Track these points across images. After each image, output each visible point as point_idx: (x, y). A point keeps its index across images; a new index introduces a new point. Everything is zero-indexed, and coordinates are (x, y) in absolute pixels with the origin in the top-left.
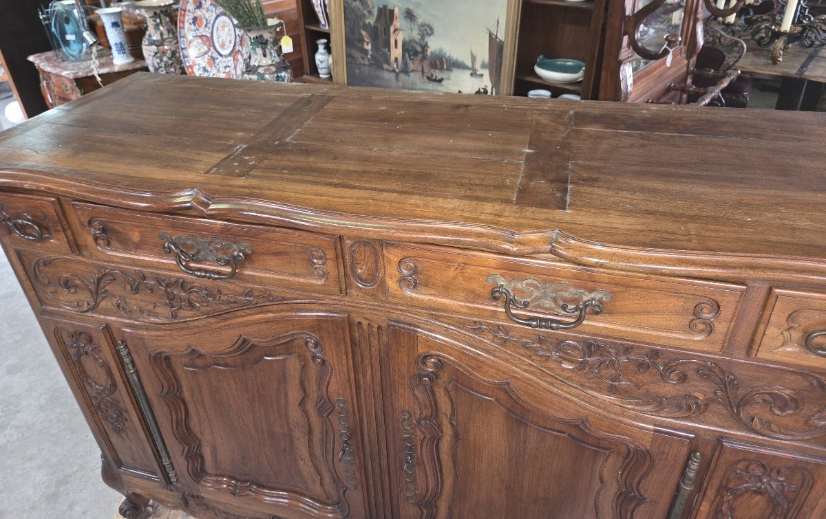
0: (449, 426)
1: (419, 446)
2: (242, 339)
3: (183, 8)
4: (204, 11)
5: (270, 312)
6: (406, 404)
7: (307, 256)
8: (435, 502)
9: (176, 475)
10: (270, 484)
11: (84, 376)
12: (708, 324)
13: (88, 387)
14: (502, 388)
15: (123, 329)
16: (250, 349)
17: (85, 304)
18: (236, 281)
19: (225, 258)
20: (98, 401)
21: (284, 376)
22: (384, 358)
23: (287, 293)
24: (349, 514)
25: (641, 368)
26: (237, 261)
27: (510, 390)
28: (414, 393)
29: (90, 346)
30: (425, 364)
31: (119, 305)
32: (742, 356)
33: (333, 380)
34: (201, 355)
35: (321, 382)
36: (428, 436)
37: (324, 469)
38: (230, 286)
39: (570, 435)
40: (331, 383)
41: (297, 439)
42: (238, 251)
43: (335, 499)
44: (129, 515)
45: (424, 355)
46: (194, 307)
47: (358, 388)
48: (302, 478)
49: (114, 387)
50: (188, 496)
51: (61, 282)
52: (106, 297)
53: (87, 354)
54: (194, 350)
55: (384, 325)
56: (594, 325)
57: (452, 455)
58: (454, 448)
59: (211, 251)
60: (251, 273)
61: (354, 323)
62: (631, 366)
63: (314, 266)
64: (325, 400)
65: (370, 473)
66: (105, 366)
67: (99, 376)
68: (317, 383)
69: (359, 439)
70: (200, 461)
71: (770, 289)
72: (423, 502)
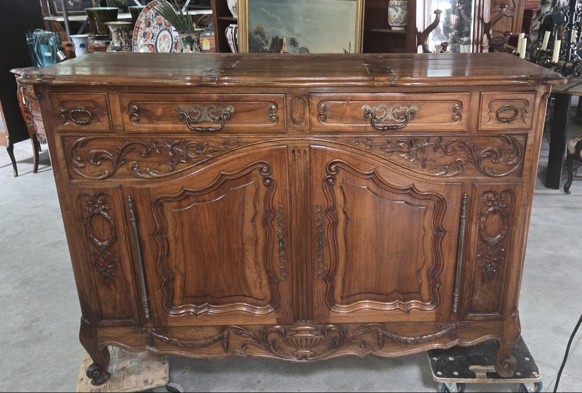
0: (343, 213)
1: (326, 230)
2: (220, 174)
3: (138, 27)
4: (152, 29)
5: (240, 153)
6: (319, 199)
7: (266, 110)
8: (334, 277)
9: (150, 313)
10: (222, 300)
11: (91, 234)
12: (459, 115)
13: (92, 244)
14: (371, 178)
15: (134, 186)
16: (223, 184)
17: (107, 172)
18: (220, 135)
19: (217, 118)
20: (97, 257)
21: (243, 200)
22: (306, 172)
23: (251, 138)
24: (279, 305)
25: (435, 150)
26: (225, 117)
27: (375, 178)
28: (324, 192)
29: (103, 207)
30: (330, 170)
31: (133, 168)
32: (475, 132)
33: (277, 193)
34: (188, 196)
35: (268, 198)
36: (332, 222)
37: (263, 273)
38: (215, 140)
39: (406, 202)
40: (275, 195)
41: (248, 251)
42: (227, 111)
43: (269, 298)
44: (96, 374)
45: (330, 163)
46: (188, 160)
47: (291, 197)
48: (247, 286)
49: (115, 239)
50: (155, 332)
51: (92, 157)
52: (124, 163)
53: (99, 214)
54: (186, 191)
55: (307, 150)
56: (412, 125)
57: (345, 235)
58: (345, 230)
59: (208, 114)
60: (232, 125)
61: (290, 151)
62: (431, 150)
63: (271, 115)
64: (269, 212)
65: (294, 265)
66: (112, 221)
67: (104, 233)
68: (265, 201)
69: (289, 237)
70: (171, 293)
71: (480, 93)
72: (328, 276)
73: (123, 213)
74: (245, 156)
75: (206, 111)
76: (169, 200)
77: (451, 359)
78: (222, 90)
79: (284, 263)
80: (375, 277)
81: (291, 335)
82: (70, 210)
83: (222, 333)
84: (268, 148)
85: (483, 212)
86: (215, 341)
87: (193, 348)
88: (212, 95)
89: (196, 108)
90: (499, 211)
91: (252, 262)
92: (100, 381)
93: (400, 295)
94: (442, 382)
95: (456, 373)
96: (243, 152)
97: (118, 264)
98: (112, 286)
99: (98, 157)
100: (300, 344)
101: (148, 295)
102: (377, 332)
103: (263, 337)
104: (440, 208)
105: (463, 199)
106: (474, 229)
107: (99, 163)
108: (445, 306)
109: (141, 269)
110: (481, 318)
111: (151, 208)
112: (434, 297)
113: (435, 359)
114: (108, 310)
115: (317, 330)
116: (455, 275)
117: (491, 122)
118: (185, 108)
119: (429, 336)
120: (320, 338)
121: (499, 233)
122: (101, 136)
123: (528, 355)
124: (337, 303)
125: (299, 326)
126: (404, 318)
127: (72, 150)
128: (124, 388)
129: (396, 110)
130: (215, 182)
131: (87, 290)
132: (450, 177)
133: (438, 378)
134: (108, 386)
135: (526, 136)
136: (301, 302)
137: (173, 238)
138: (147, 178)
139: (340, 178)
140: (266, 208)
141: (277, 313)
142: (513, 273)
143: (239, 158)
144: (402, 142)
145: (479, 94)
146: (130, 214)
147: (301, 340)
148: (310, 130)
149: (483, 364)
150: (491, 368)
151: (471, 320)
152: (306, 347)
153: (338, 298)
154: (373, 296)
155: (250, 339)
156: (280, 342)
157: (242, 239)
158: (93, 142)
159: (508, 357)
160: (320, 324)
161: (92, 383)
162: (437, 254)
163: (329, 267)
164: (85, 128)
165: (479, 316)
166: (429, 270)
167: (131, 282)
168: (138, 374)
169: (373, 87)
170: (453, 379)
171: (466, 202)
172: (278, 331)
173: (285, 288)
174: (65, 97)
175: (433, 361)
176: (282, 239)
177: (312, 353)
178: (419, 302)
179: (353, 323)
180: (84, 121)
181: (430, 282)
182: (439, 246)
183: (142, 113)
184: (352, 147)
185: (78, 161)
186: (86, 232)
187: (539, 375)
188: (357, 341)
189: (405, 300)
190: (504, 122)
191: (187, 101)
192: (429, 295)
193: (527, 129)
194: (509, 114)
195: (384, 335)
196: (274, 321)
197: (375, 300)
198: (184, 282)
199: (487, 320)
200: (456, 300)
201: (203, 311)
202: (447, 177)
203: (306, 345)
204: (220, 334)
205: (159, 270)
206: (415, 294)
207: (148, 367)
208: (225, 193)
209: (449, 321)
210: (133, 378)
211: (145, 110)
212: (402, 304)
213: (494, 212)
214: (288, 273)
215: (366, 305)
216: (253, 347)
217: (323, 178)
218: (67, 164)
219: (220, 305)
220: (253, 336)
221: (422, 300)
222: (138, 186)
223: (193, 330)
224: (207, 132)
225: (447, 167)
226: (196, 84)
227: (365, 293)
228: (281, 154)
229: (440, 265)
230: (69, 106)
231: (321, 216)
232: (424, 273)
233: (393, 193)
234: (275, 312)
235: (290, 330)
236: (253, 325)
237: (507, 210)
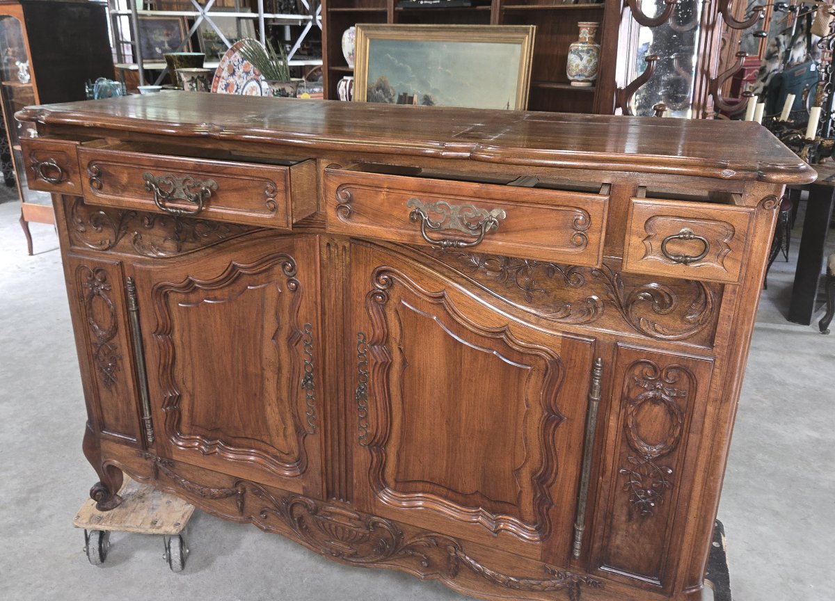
0: (399, 352)
1: (371, 372)
2: (232, 265)
6: (361, 324)
9: (153, 435)
10: (237, 441)
11: (92, 319)
13: (93, 332)
14: (440, 303)
15: (135, 265)
16: (236, 279)
17: (108, 241)
20: (98, 348)
21: (263, 306)
22: (346, 279)
24: (307, 467)
25: (548, 274)
27: (445, 304)
28: (369, 314)
29: (103, 286)
30: (378, 281)
31: (135, 241)
33: (303, 303)
34: (195, 289)
35: (293, 308)
36: (380, 361)
37: (288, 416)
40: (301, 308)
41: (268, 380)
43: (296, 454)
44: (100, 496)
45: (377, 270)
48: (268, 429)
49: (115, 330)
50: (161, 464)
51: (92, 220)
52: (126, 233)
53: (99, 295)
54: (191, 281)
55: (347, 245)
57: (401, 386)
58: (402, 378)
61: (324, 245)
62: (541, 273)
64: (295, 329)
65: (329, 415)
66: (112, 307)
67: (105, 320)
68: (289, 313)
69: (321, 374)
70: (177, 416)
72: (373, 444)
73: (124, 298)
76: (175, 290)
79: (312, 408)
81: (323, 516)
82: (71, 283)
86: (227, 496)
87: (202, 496)
92: (108, 505)
93: (486, 500)
97: (119, 363)
98: (113, 389)
99: (98, 221)
100: (334, 533)
101: (150, 413)
103: (287, 508)
104: (554, 374)
105: (594, 367)
106: (614, 423)
107: (99, 229)
108: (560, 540)
110: (625, 580)
111: (152, 297)
112: (542, 520)
114: (109, 418)
115: (360, 519)
120: (363, 533)
124: (387, 486)
125: (334, 505)
127: (73, 208)
128: (127, 525)
130: (225, 275)
132: (573, 324)
134: (112, 514)
136: (337, 472)
137: (180, 343)
138: (150, 257)
139: (396, 295)
140: (291, 323)
141: (303, 479)
146: (130, 300)
147: (336, 528)
151: (606, 577)
152: (343, 540)
153: (390, 479)
155: (271, 506)
156: (309, 521)
157: (261, 361)
160: (361, 511)
161: (97, 507)
162: (548, 450)
163: (375, 430)
165: (621, 575)
166: (535, 474)
167: (133, 391)
168: (153, 509)
171: (601, 373)
172: (306, 505)
173: (314, 443)
178: (516, 520)
179: (411, 525)
181: (536, 495)
182: (551, 438)
185: (79, 224)
186: (86, 315)
188: (416, 554)
189: (493, 512)
192: (535, 515)
196: (300, 490)
198: (192, 404)
200: (579, 537)
201: (213, 451)
202: (568, 323)
204: (233, 487)
205: (162, 383)
206: (511, 506)
209: (566, 568)
212: (488, 517)
213: (654, 401)
214: (319, 425)
216: (274, 518)
217: (367, 291)
218: (67, 226)
219: (234, 448)
220: (274, 502)
221: (521, 519)
222: (139, 266)
223: (203, 473)
225: (569, 306)
227: (431, 483)
228: (309, 247)
229: (552, 471)
230: (41, 156)
231: (363, 348)
232: (526, 475)
233: (476, 334)
234: (302, 476)
235: (322, 509)
236: (273, 487)
237: (683, 403)
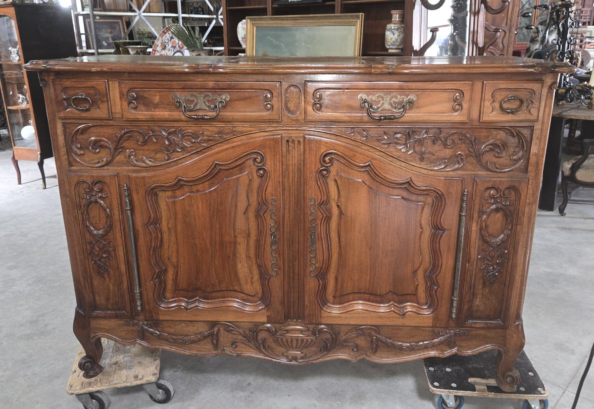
0: (336, 208)
1: (319, 224)
2: (214, 164)
5: (234, 142)
6: (313, 193)
7: (262, 98)
8: (326, 275)
9: (142, 305)
10: (213, 295)
11: (87, 223)
12: (460, 105)
13: (88, 232)
14: (366, 170)
15: (130, 174)
16: (216, 174)
17: (105, 159)
18: (216, 123)
19: (212, 106)
20: (92, 245)
21: (237, 191)
22: (300, 163)
23: (246, 127)
24: (270, 301)
25: (434, 142)
26: (220, 105)
27: (370, 170)
28: (318, 184)
29: (100, 194)
30: (325, 161)
31: (130, 156)
32: (477, 124)
33: (270, 184)
34: (182, 186)
35: (261, 189)
36: (325, 216)
37: (255, 268)
38: (210, 129)
39: (403, 198)
40: (268, 187)
41: (239, 244)
42: (222, 99)
43: (260, 295)
44: (88, 366)
45: (324, 154)
46: (184, 148)
47: (284, 189)
48: (239, 281)
49: (110, 228)
50: (146, 326)
51: (91, 144)
52: (121, 151)
53: (96, 202)
54: (180, 180)
55: (302, 140)
56: (411, 115)
57: (338, 231)
58: (339, 225)
59: (204, 102)
60: (228, 114)
61: (284, 142)
62: (429, 142)
63: (266, 103)
64: (262, 203)
65: (286, 261)
66: (108, 210)
67: (100, 221)
68: (258, 193)
69: (281, 230)
70: (163, 286)
71: (483, 82)
72: (320, 274)
73: (119, 201)
74: (239, 146)
75: (202, 99)
76: (164, 189)
77: (448, 370)
78: (218, 78)
79: (276, 257)
80: (369, 276)
81: (281, 335)
82: (68, 197)
83: (212, 329)
84: (261, 138)
85: (484, 209)
86: (205, 337)
87: (183, 344)
88: (209, 82)
89: (192, 95)
90: (502, 209)
91: (244, 256)
92: (92, 373)
93: (395, 296)
94: (439, 393)
95: (454, 385)
96: (237, 141)
97: (113, 253)
98: (106, 276)
99: (97, 145)
100: (290, 344)
101: (140, 287)
102: (370, 336)
103: (253, 336)
104: (438, 205)
105: (463, 195)
106: (474, 227)
107: (97, 151)
108: (444, 309)
109: (135, 259)
110: (482, 325)
111: (145, 197)
112: (432, 300)
113: (431, 369)
114: (100, 300)
115: (308, 330)
116: (454, 277)
117: (494, 113)
118: (181, 96)
119: (425, 342)
120: (311, 340)
121: (502, 232)
122: (101, 123)
123: (532, 370)
124: (329, 302)
125: (289, 325)
126: (400, 322)
127: (73, 137)
128: (115, 382)
129: (394, 99)
130: (209, 172)
131: (81, 279)
132: (449, 171)
133: (435, 389)
134: (99, 379)
135: (532, 128)
136: (292, 300)
137: (167, 228)
138: (143, 167)
139: (335, 170)
140: (259, 199)
141: (267, 310)
142: (517, 277)
143: (233, 147)
144: (399, 133)
145: (481, 84)
146: (126, 202)
147: (292, 341)
148: (305, 119)
149: (483, 377)
150: (492, 382)
151: (471, 327)
152: (297, 348)
153: (330, 297)
154: (367, 296)
155: (240, 337)
156: (270, 342)
157: (234, 231)
158: (92, 130)
159: (510, 370)
160: (311, 324)
161: (83, 376)
162: (435, 253)
163: (321, 264)
164: (84, 115)
165: (480, 323)
166: (426, 271)
167: (125, 273)
168: (130, 369)
169: (370, 74)
170: (451, 391)
171: (467, 198)
172: (268, 330)
173: (276, 284)
174: (68, 83)
175: (429, 371)
176: (274, 233)
177: (302, 355)
178: (415, 304)
179: (345, 325)
180: (84, 107)
181: (427, 284)
182: (438, 244)
183: (140, 100)
184: (349, 138)
185: (78, 148)
186: (83, 220)
187: (545, 392)
188: (348, 344)
189: (400, 302)
190: (509, 113)
191: (184, 88)
192: (426, 298)
193: (533, 121)
194: (514, 105)
195: (378, 339)
196: (264, 319)
197: (369, 301)
198: (176, 274)
199: (488, 328)
200: (455, 304)
201: (193, 305)
202: (446, 171)
203: (296, 346)
204: (209, 330)
205: (152, 261)
206: (411, 296)
207: (140, 363)
208: (218, 183)
209: (447, 327)
210: (124, 372)
211: (143, 98)
212: (397, 307)
213: (497, 210)
214: (279, 269)
215: (359, 306)
216: (243, 345)
217: (317, 170)
218: (67, 151)
219: (211, 299)
220: (243, 334)
221: (418, 303)
222: (134, 175)
223: (184, 325)
224: (202, 120)
225: (446, 161)
226: (193, 71)
227: (358, 293)
228: (274, 144)
229: (438, 266)
230: (71, 92)
231: (314, 209)
232: (420, 274)
233: (389, 187)
234: (266, 309)
235: (280, 330)
236: (243, 322)
237: (512, 208)
